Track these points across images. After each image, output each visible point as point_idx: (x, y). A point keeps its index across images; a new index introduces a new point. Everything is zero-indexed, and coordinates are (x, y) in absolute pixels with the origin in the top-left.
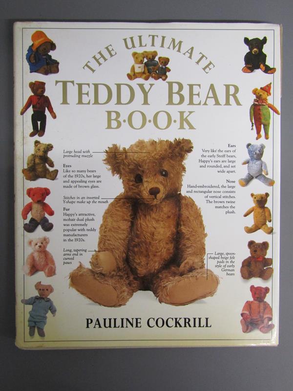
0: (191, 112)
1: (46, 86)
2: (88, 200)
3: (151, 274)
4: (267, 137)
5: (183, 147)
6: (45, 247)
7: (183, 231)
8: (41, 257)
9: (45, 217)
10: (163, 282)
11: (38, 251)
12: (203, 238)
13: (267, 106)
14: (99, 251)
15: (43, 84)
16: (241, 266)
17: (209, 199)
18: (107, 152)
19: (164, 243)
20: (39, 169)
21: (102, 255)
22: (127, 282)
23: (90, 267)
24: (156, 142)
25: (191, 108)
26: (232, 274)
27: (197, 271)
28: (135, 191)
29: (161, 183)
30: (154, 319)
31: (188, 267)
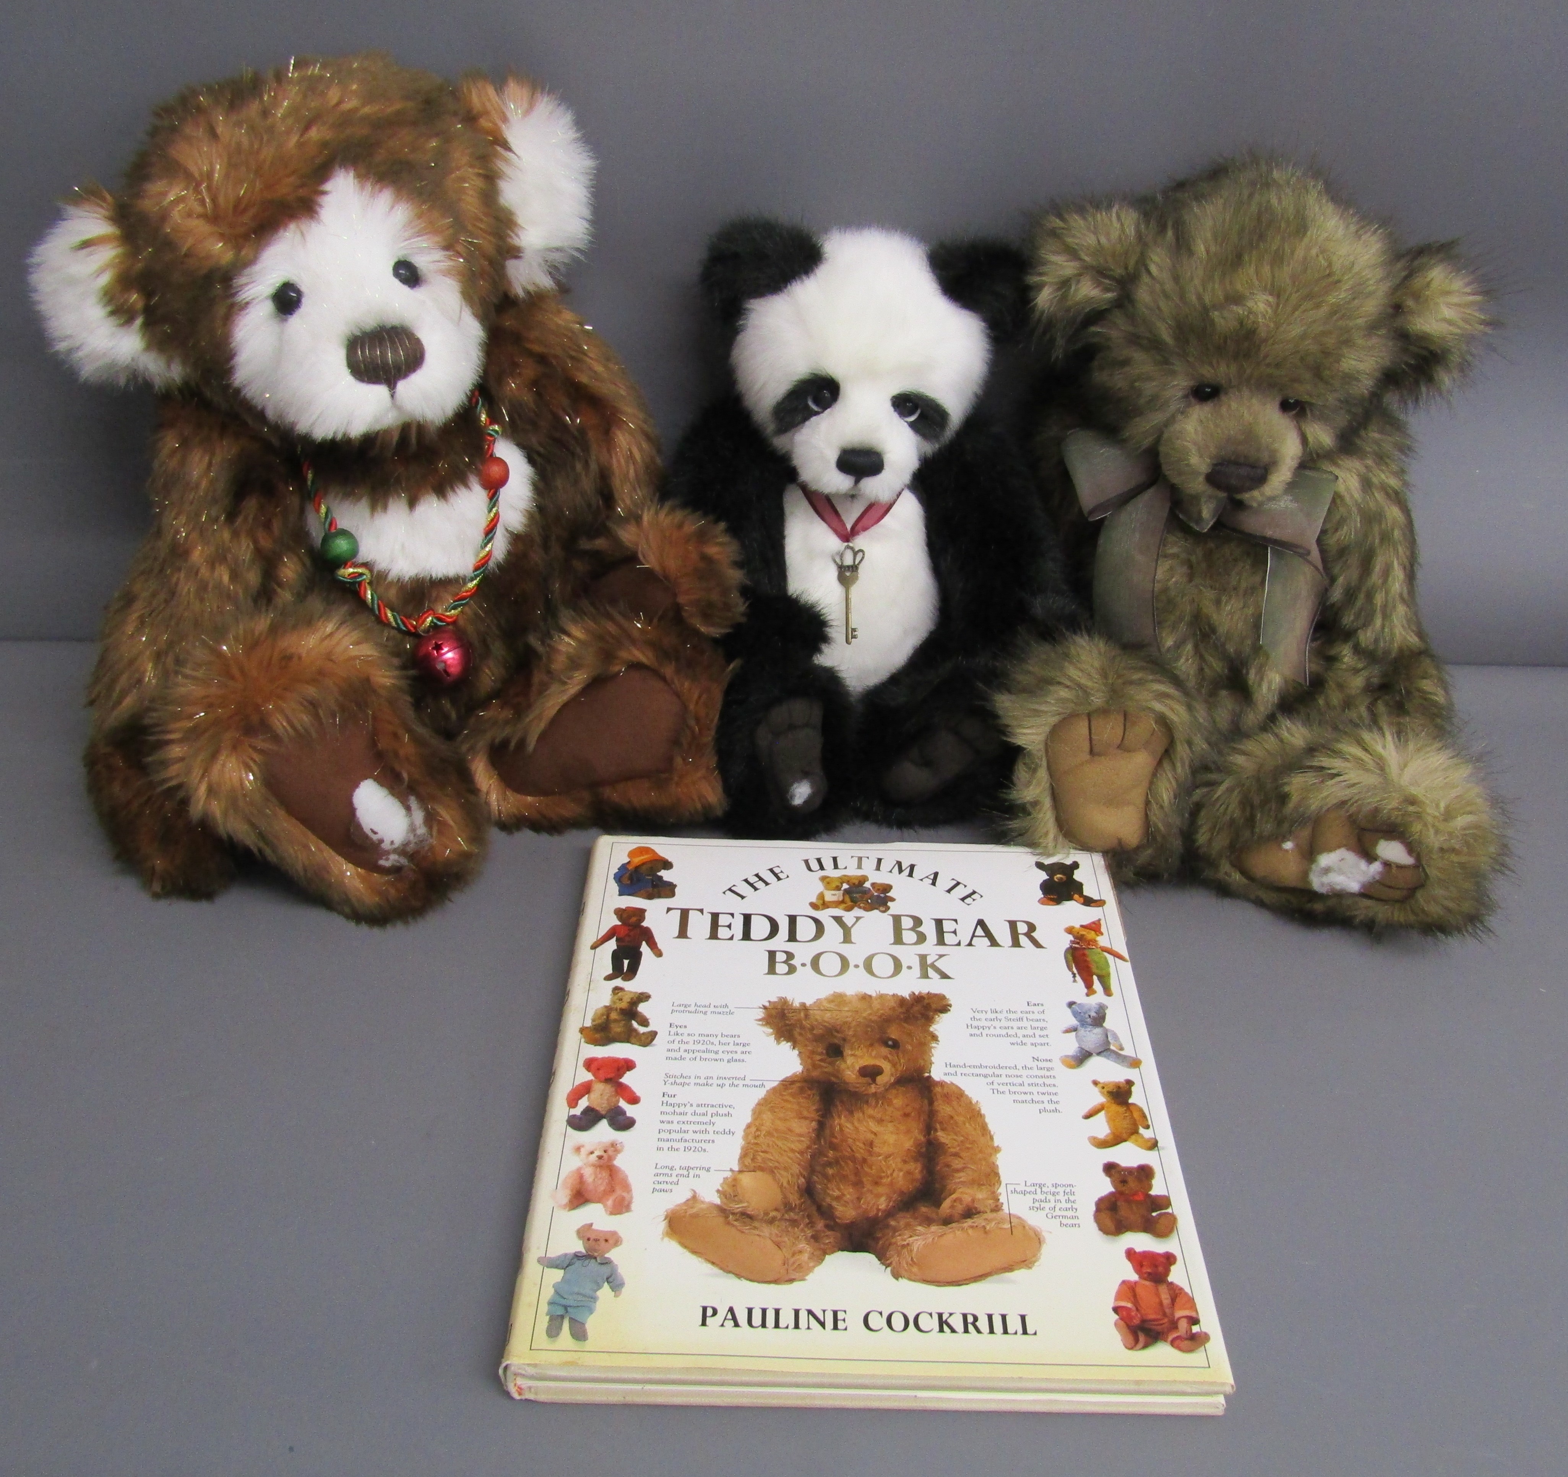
0: (941, 956)
1: (646, 914)
2: (720, 1082)
3: (868, 1219)
4: (1108, 992)
5: (928, 1004)
6: (611, 1159)
7: (943, 1140)
8: (600, 1176)
9: (619, 1106)
10: (900, 1235)
11: (594, 1165)
12: (991, 1155)
13: (1099, 950)
14: (740, 1172)
15: (644, 911)
16: (1094, 1209)
17: (995, 1086)
18: (765, 1008)
19: (899, 1160)
20: (617, 1028)
21: (747, 1180)
22: (809, 1233)
23: (717, 1201)
24: (870, 996)
25: (941, 949)
26: (1073, 1225)
27: (985, 1216)
28: (826, 1070)
29: (886, 1058)
30: (881, 1313)
31: (960, 1208)
